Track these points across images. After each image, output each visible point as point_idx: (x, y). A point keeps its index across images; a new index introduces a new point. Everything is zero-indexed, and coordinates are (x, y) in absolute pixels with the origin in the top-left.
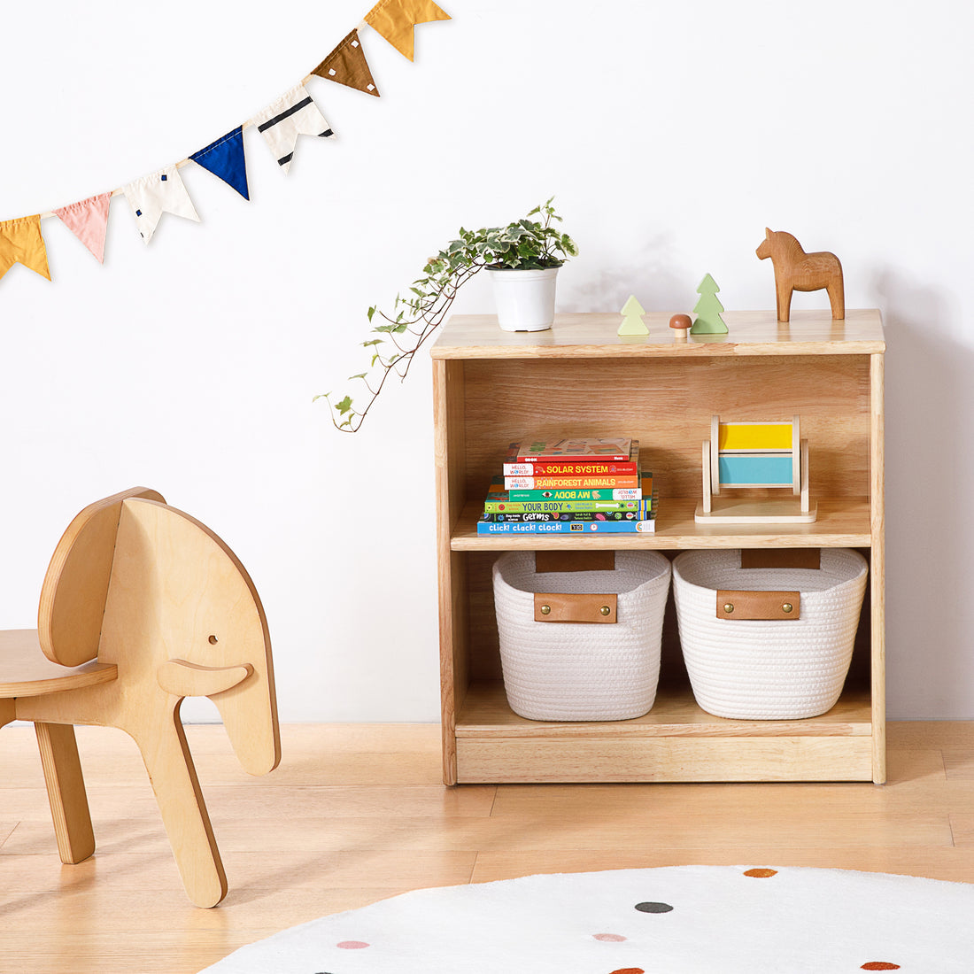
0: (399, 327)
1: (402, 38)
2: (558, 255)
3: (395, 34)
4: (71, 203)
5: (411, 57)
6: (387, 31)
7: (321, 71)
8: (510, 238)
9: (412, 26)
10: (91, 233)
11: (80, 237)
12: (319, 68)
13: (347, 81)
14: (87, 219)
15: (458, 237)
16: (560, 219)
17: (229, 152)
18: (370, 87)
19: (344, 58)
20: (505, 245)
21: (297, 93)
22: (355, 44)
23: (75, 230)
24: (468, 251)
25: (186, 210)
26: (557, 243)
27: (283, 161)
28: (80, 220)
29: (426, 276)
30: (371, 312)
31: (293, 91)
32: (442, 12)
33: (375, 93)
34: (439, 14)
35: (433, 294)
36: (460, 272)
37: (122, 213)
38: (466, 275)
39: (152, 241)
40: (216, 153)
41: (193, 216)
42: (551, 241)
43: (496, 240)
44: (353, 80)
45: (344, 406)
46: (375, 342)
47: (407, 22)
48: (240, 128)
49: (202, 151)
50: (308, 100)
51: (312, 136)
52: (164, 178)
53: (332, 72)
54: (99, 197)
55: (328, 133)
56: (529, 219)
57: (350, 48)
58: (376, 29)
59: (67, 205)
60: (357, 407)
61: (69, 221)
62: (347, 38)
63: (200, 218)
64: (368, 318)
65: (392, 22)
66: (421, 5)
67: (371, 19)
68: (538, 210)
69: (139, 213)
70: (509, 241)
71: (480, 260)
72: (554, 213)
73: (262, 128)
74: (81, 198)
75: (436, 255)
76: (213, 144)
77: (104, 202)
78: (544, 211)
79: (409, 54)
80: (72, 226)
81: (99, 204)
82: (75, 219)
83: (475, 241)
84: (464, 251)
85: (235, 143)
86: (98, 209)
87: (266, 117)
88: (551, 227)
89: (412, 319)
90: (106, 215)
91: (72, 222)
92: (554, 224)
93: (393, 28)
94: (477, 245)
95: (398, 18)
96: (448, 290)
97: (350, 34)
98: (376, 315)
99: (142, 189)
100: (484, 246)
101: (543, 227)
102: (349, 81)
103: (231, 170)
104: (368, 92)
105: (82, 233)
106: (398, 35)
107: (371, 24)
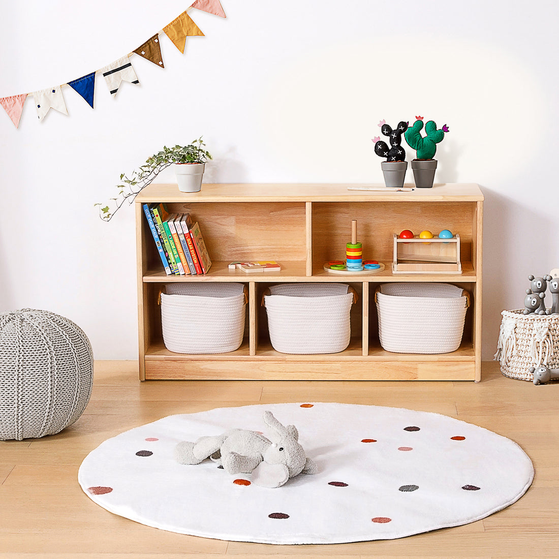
0: (134, 183)
1: (179, 41)
2: (204, 160)
3: (176, 39)
4: (7, 97)
5: (183, 52)
6: (172, 37)
7: (138, 51)
8: (183, 152)
9: (185, 37)
10: (14, 113)
11: (8, 114)
12: (137, 50)
13: (150, 57)
14: (13, 106)
15: (163, 150)
16: (204, 145)
17: (87, 84)
18: (160, 63)
19: (150, 46)
20: (181, 155)
21: (124, 60)
22: (156, 41)
23: (7, 109)
24: (166, 157)
25: (62, 109)
26: (203, 155)
27: (112, 92)
28: (10, 105)
29: (146, 164)
30: (122, 176)
31: (123, 60)
32: (201, 32)
33: (162, 66)
34: (199, 33)
35: (149, 172)
36: (162, 164)
37: (31, 104)
38: (164, 166)
39: (43, 120)
40: (81, 83)
41: (65, 112)
42: (201, 154)
43: (177, 153)
44: (153, 58)
45: (105, 210)
46: (123, 186)
47: (183, 34)
48: (94, 73)
49: (74, 81)
50: (130, 65)
51: (128, 82)
52: (54, 91)
53: (143, 53)
54: (21, 95)
55: (137, 82)
56: (192, 144)
57: (154, 43)
58: (168, 35)
59: (5, 97)
60: (111, 211)
61: (5, 105)
62: (153, 37)
63: (67, 113)
64: (120, 178)
65: (176, 33)
66: (191, 27)
67: (166, 30)
68: (196, 141)
69: (39, 106)
70: (183, 154)
71: (171, 161)
72: (203, 143)
73: (105, 75)
74: (12, 95)
75: (152, 156)
76: (80, 79)
77: (23, 98)
78: (198, 142)
79: (182, 50)
80: (5, 107)
81: (20, 99)
82: (8, 105)
83: (169, 153)
84: (164, 157)
85: (91, 80)
86: (19, 101)
87: (108, 69)
88: (201, 149)
89: (139, 181)
90: (23, 105)
91: (6, 106)
92: (202, 148)
93: (176, 36)
94: (169, 154)
95: (179, 32)
96: (156, 171)
97: (155, 36)
98: (124, 177)
99: (42, 96)
100: (172, 155)
101: (198, 149)
102: (150, 59)
103: (87, 93)
104: (159, 65)
105: (10, 111)
106: (178, 40)
107: (166, 33)
